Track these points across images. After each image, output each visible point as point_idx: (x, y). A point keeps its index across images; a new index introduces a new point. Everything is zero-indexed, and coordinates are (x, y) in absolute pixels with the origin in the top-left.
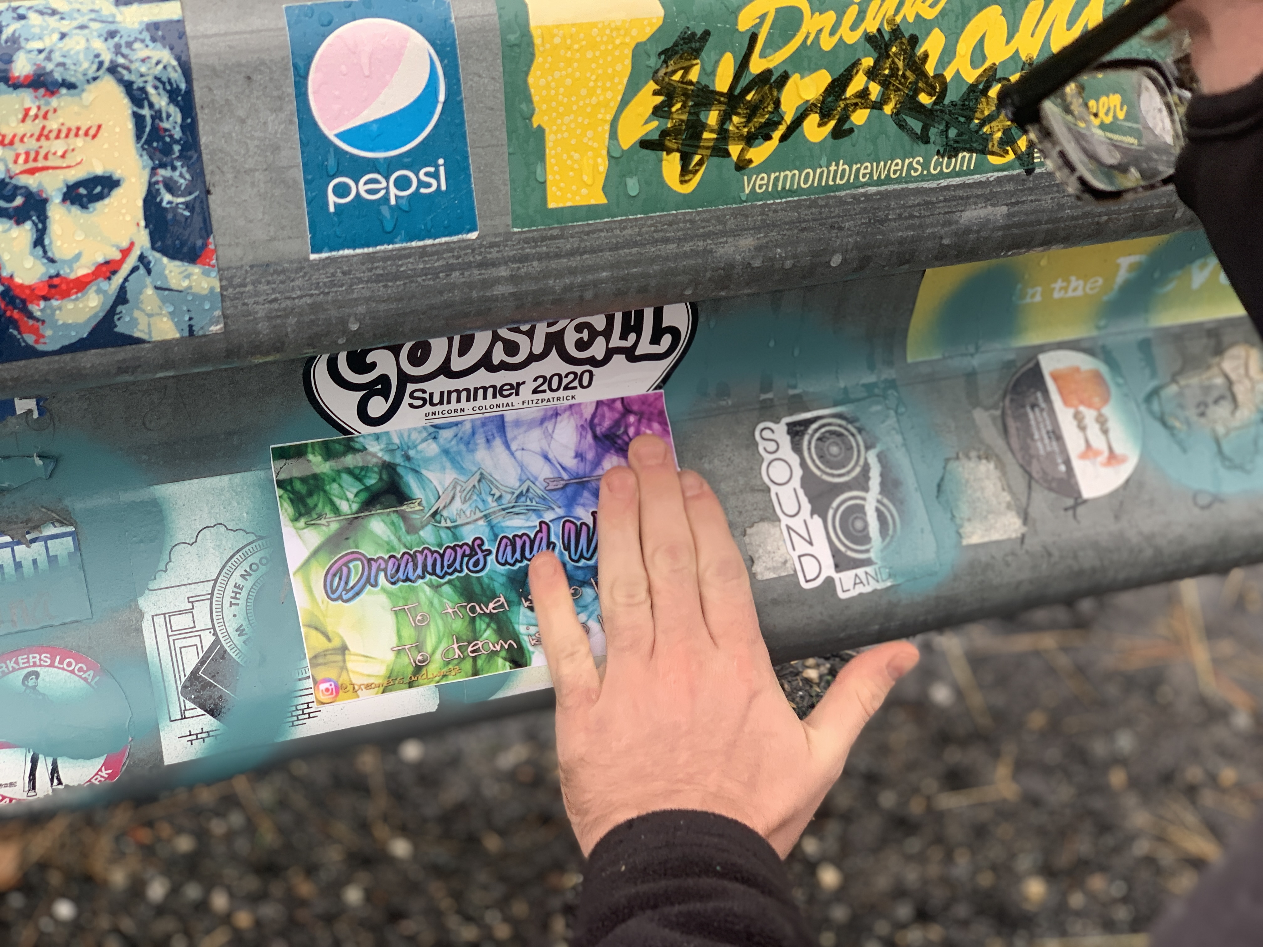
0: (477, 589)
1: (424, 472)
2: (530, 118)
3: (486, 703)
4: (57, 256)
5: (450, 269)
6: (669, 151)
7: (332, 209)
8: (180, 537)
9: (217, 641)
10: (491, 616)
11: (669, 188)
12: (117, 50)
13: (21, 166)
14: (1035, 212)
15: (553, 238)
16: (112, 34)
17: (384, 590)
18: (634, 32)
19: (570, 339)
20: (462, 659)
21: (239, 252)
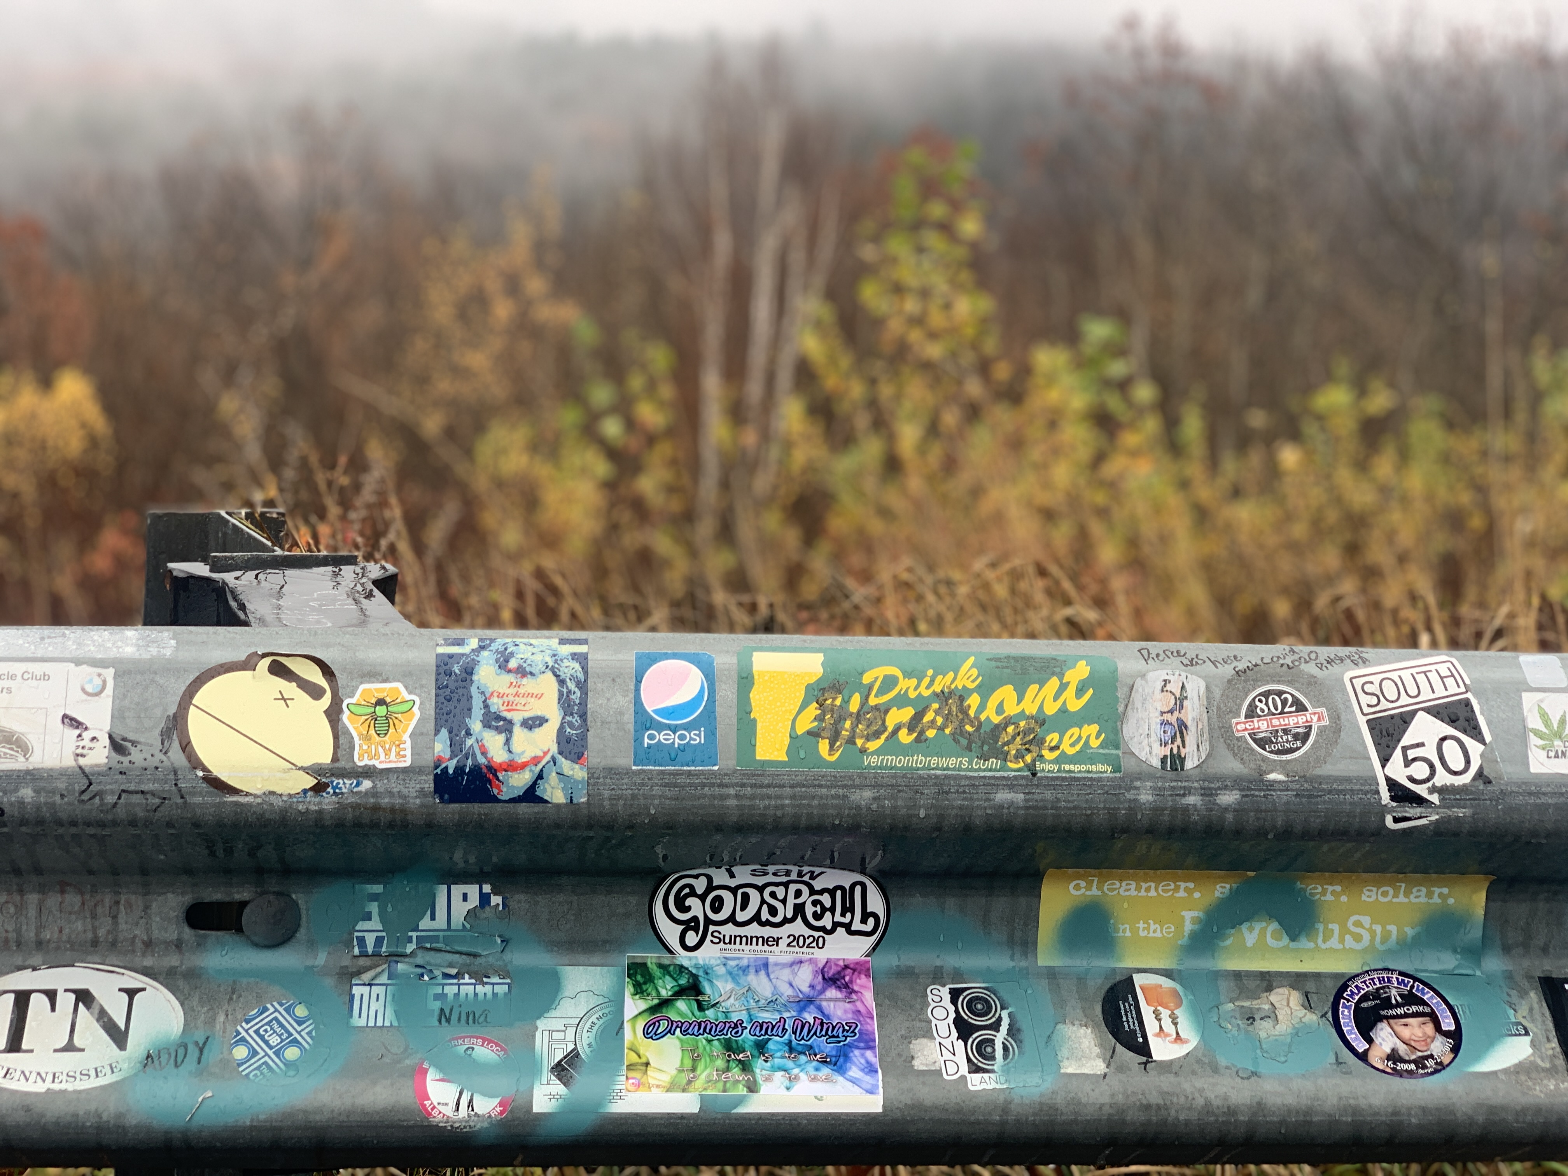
0: (734, 1046)
1: (715, 981)
2: (750, 713)
3: (728, 1116)
4: (514, 750)
5: (704, 785)
6: (823, 738)
7: (646, 745)
8: (566, 994)
9: (575, 1049)
10: (740, 1061)
11: (821, 757)
12: (556, 662)
13: (505, 708)
14: (1042, 800)
15: (758, 775)
16: (554, 655)
17: (678, 1038)
18: (807, 678)
19: (809, 910)
20: (716, 1081)
21: (599, 760)
